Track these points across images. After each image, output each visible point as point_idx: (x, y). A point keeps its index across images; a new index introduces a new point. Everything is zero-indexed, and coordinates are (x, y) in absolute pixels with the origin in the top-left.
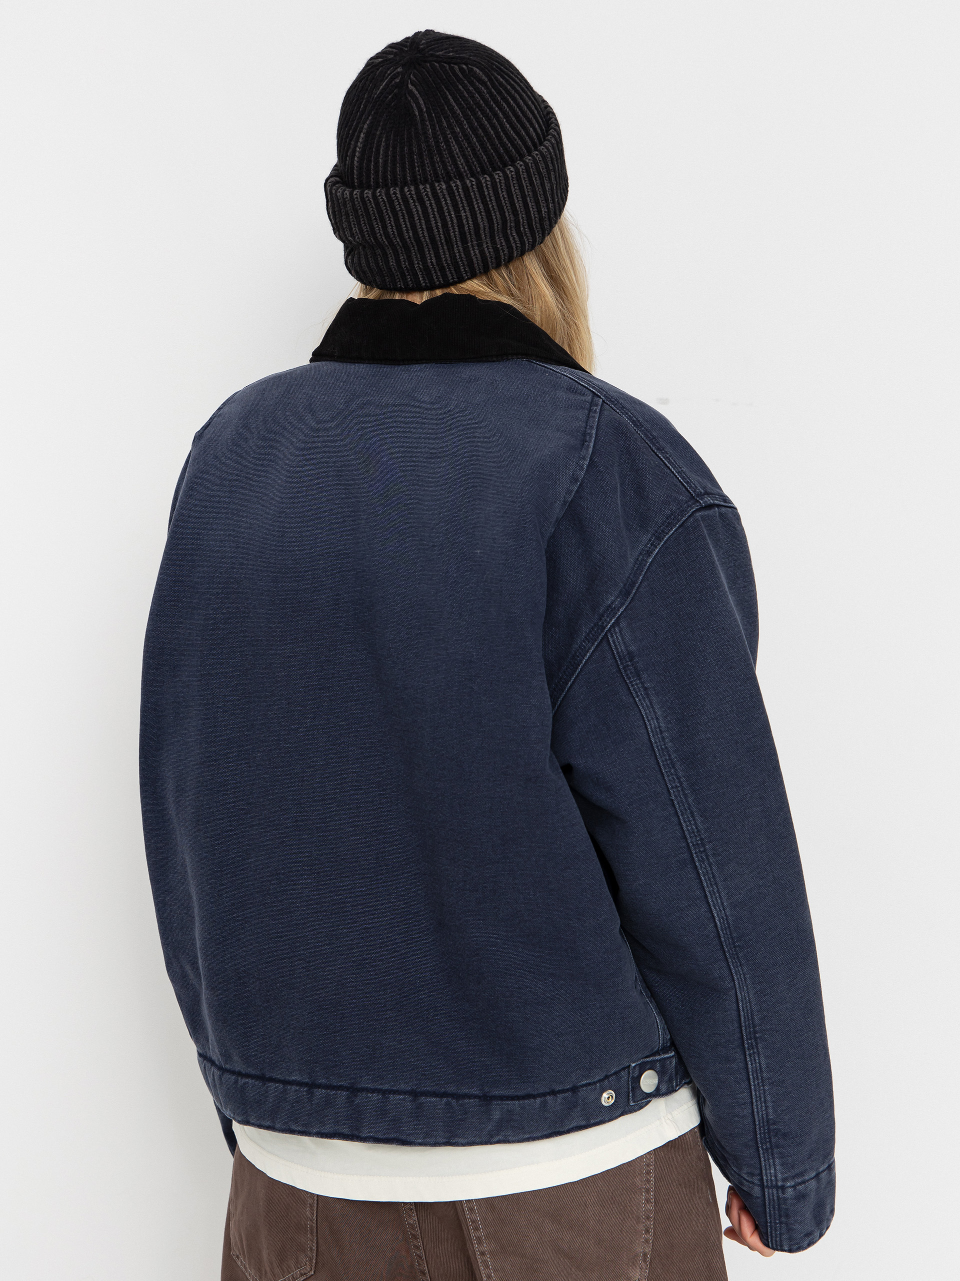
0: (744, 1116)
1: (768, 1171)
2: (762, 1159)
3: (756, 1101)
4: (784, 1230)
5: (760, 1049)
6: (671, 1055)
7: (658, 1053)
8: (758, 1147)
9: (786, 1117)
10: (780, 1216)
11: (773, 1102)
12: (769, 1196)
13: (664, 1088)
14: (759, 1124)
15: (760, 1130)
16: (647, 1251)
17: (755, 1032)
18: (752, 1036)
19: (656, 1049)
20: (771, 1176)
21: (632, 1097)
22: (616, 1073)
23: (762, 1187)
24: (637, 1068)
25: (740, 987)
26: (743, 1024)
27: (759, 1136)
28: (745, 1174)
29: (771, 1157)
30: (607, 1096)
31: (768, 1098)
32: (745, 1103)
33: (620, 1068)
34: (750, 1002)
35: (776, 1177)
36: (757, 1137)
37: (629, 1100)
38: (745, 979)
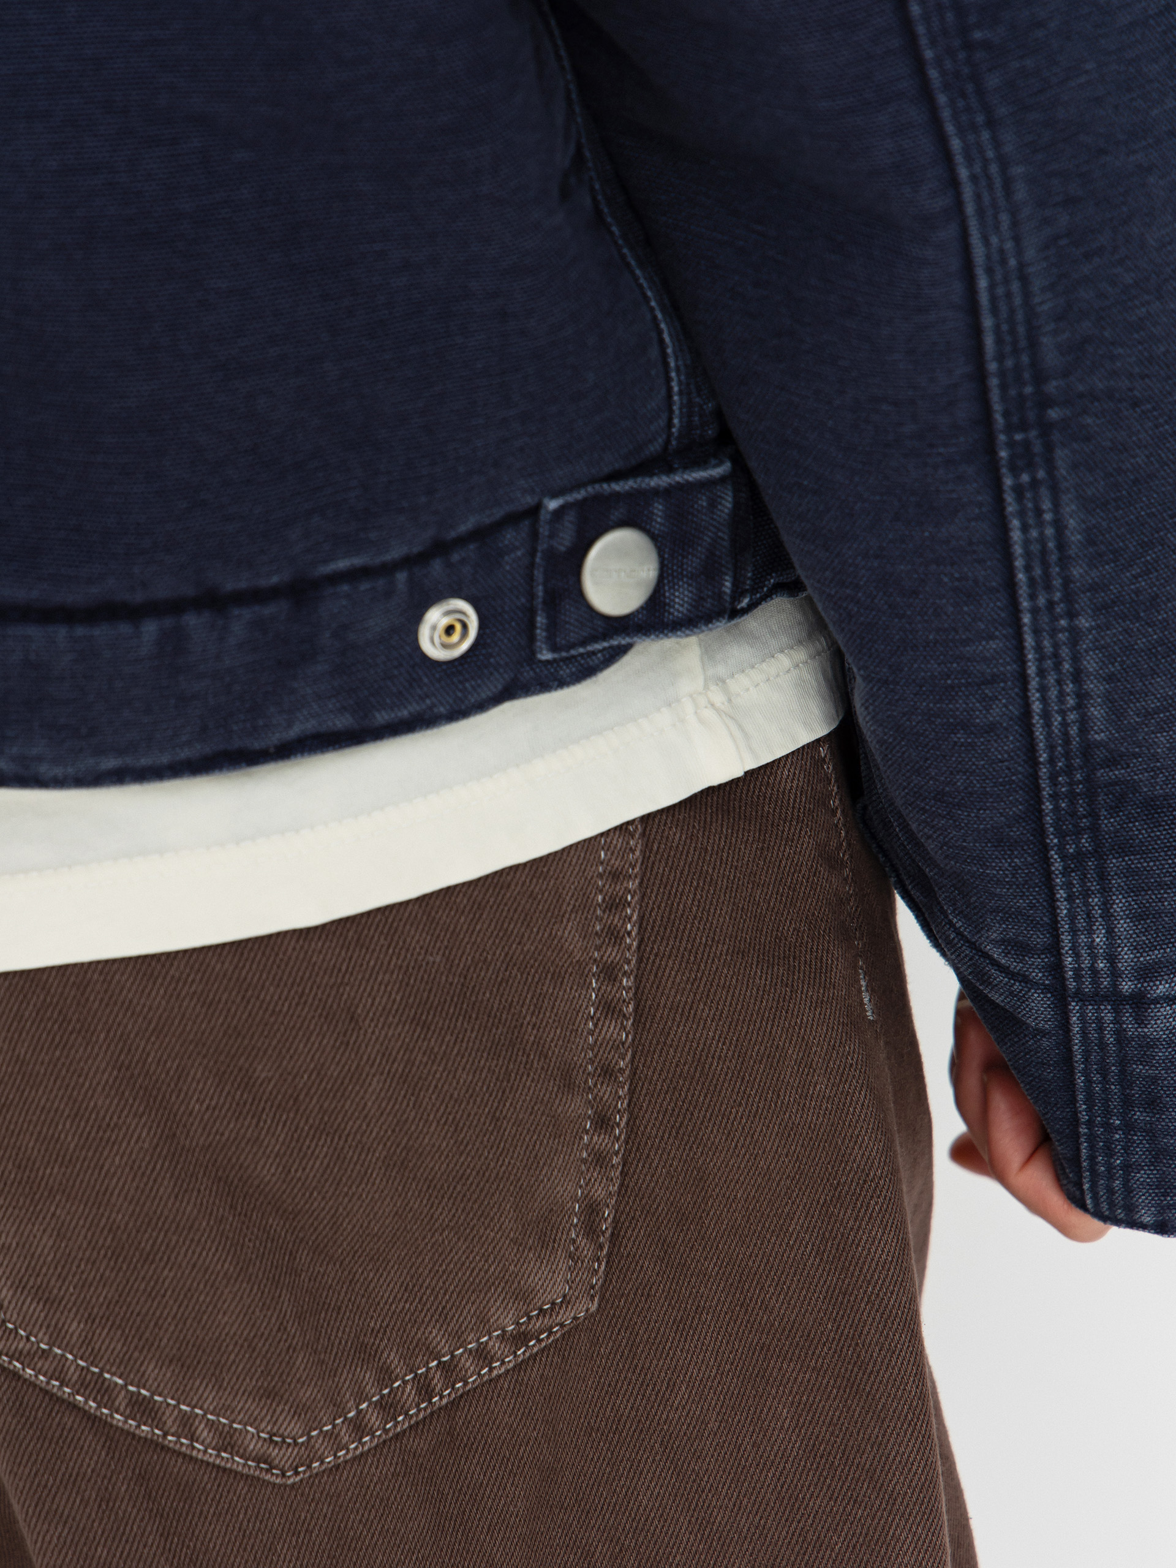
0: (991, 728)
1: (1083, 939)
2: (1061, 894)
3: (1041, 673)
4: (1139, 1154)
5: (1062, 471)
6: (717, 472)
7: (662, 463)
8: (1045, 848)
9: (1162, 738)
10: (1127, 1103)
11: (1110, 678)
12: (1084, 1032)
13: (680, 601)
14: (1052, 761)
15: (1054, 782)
16: (599, 1193)
17: (1044, 402)
18: (1031, 416)
19: (655, 447)
20: (1094, 957)
21: (547, 630)
22: (479, 534)
23: (1060, 997)
24: (570, 517)
25: (981, 212)
26: (992, 367)
27: (1048, 806)
28: (995, 942)
29: (1094, 886)
30: (445, 621)
31: (1090, 664)
32: (993, 680)
33: (498, 513)
34: (1024, 279)
35: (1112, 959)
36: (1041, 811)
37: (532, 639)
38: (1007, 183)
